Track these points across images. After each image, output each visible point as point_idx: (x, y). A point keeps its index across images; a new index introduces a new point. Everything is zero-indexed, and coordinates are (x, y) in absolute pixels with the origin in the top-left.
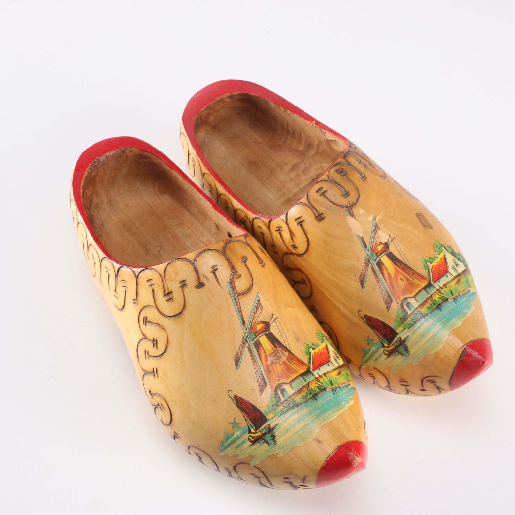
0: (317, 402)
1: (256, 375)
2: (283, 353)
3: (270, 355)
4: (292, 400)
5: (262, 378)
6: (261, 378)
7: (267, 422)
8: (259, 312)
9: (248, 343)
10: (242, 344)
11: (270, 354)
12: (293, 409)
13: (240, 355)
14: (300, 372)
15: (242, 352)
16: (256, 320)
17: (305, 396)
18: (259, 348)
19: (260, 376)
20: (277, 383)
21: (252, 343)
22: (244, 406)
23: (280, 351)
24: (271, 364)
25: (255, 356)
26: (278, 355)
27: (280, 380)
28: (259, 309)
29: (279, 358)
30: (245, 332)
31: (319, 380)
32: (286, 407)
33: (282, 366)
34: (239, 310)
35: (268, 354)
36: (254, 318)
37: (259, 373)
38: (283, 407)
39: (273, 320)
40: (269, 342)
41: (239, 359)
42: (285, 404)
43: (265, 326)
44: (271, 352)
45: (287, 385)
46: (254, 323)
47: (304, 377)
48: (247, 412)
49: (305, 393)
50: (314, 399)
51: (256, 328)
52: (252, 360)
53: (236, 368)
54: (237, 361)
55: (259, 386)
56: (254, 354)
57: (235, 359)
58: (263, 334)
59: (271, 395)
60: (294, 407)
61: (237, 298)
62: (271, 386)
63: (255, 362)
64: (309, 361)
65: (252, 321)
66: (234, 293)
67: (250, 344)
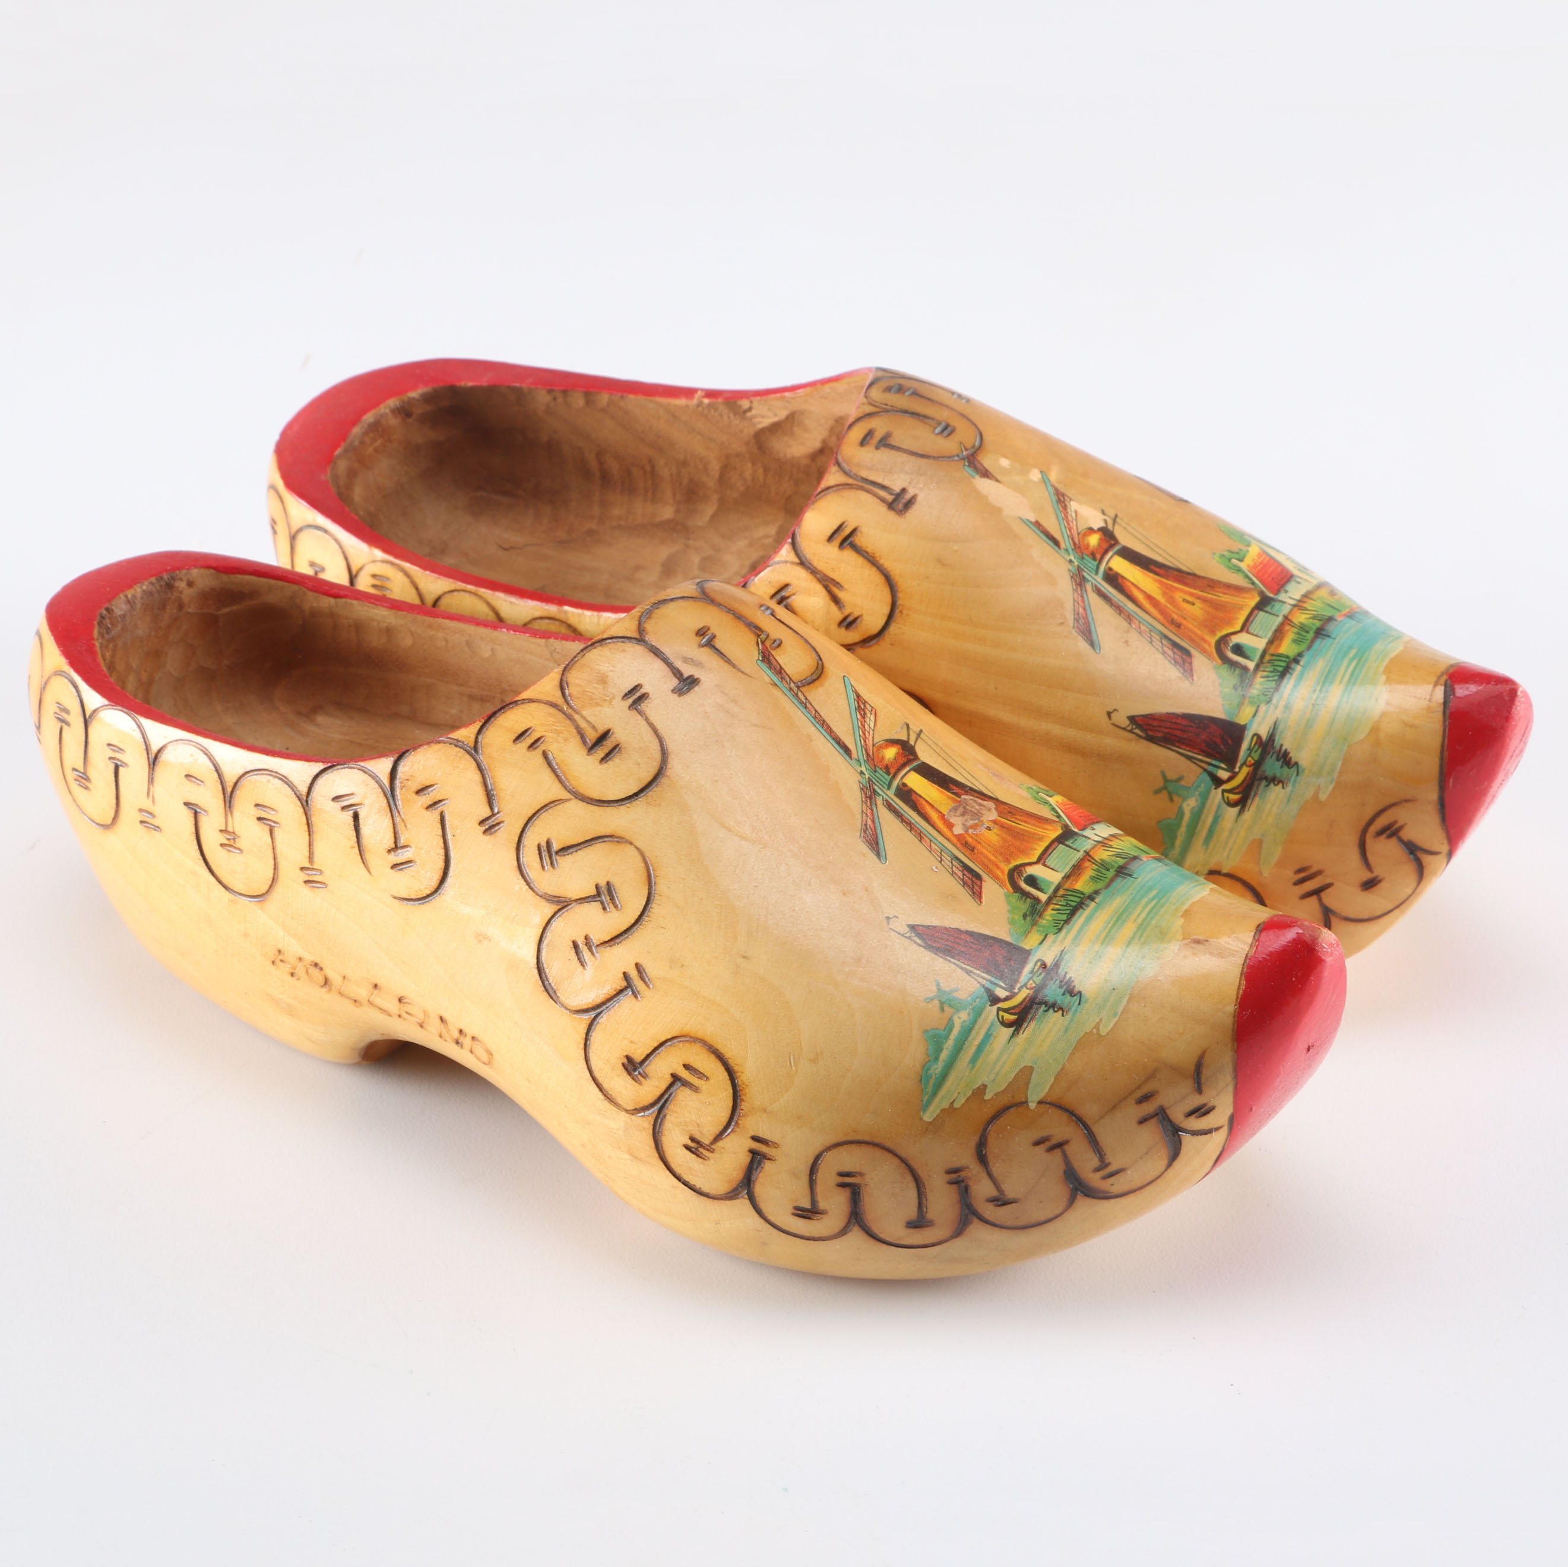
1: (940, 862)
2: (980, 805)
3: (952, 812)
4: (1070, 893)
5: (962, 867)
6: (958, 867)
7: (1030, 957)
8: (870, 720)
9: (880, 795)
10: (866, 801)
11: (950, 811)
13: (875, 827)
14: (1049, 835)
15: (877, 820)
16: (873, 738)
17: (1097, 877)
18: (914, 803)
19: (952, 863)
20: (1006, 868)
21: (891, 794)
22: (947, 941)
23: (972, 802)
24: (966, 832)
25: (913, 821)
26: (971, 811)
27: (1012, 861)
28: (868, 714)
29: (977, 815)
30: (859, 771)
32: (1062, 911)
33: (995, 831)
34: (820, 722)
35: (945, 811)
36: (864, 734)
37: (947, 857)
38: (1054, 913)
39: (913, 735)
40: (933, 785)
41: (877, 837)
42: (1057, 905)
43: (903, 750)
44: (949, 807)
45: (1036, 866)
46: (872, 745)
47: (1068, 843)
48: (964, 954)
49: (1094, 872)
51: (883, 758)
52: (910, 831)
53: (880, 859)
54: (874, 843)
55: (963, 886)
56: (908, 817)
57: (867, 840)
58: (907, 769)
59: (1007, 896)
60: (1083, 904)
61: (799, 694)
62: (995, 877)
63: (922, 835)
64: (1055, 814)
65: (865, 742)
66: (787, 683)
67: (885, 797)
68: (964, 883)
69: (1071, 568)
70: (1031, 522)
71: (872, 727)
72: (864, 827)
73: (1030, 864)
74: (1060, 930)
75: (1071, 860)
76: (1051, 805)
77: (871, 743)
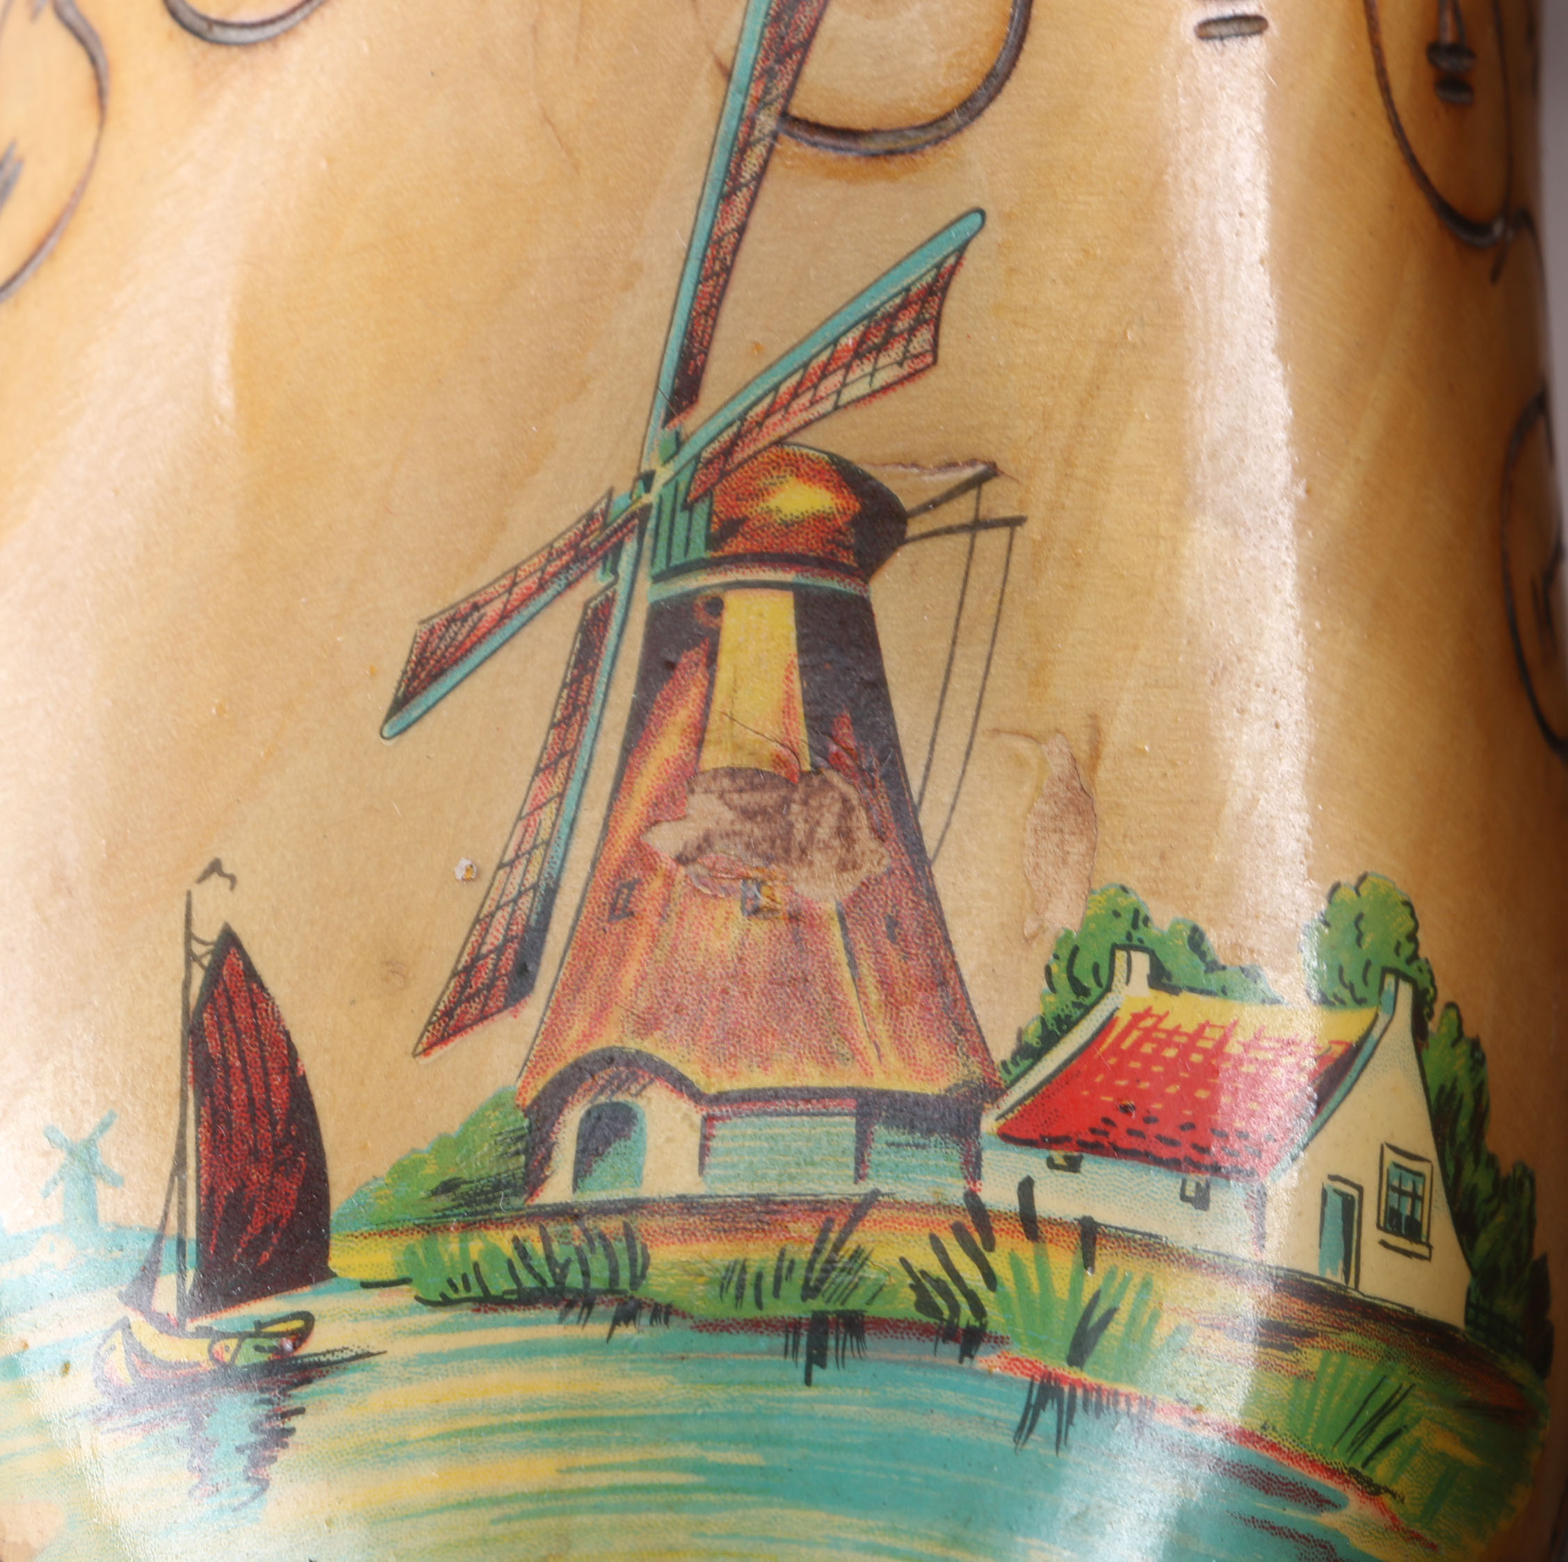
0: (808, 1381)
1: (501, 866)
2: (845, 834)
3: (726, 783)
4: (619, 1246)
5: (526, 928)
6: (521, 916)
7: (307, 1290)
8: (872, 375)
9: (614, 571)
10: (561, 553)
11: (732, 773)
12: (572, 1316)
13: (489, 632)
14: (877, 1070)
15: (516, 621)
16: (808, 424)
17: (750, 1278)
18: (671, 666)
19: (520, 894)
20: (613, 1036)
21: (647, 593)
22: (242, 1059)
23: (837, 807)
24: (681, 860)
25: (594, 710)
26: (791, 825)
27: (658, 1034)
28: (896, 351)
29: (787, 851)
30: (645, 467)
31: (990, 1246)
32: (530, 1268)
33: (760, 929)
34: (714, 258)
35: (714, 757)
36: (795, 395)
37: (534, 869)
38: (508, 1249)
39: (961, 511)
40: (796, 675)
41: (456, 661)
42: (546, 1239)
43: (855, 522)
44: (744, 761)
45: (686, 1105)
46: (774, 436)
47: (881, 1133)
48: (228, 1123)
49: (772, 1263)
50: (803, 1341)
51: (760, 494)
52: (553, 725)
53: (386, 720)
54: (432, 667)
55: (455, 974)
56: (600, 689)
57: (427, 643)
58: (790, 577)
59: (497, 1103)
60: (589, 1305)
61: (760, 150)
62: (551, 1031)
63: (565, 762)
64: (1032, 1038)
65: (768, 414)
66: (767, 91)
67: (622, 588)
68: (467, 970)
71: (848, 395)
72: (464, 607)
73: (680, 1084)
74: (445, 1302)
75: (792, 1178)
76: (1087, 1010)
77: (782, 431)
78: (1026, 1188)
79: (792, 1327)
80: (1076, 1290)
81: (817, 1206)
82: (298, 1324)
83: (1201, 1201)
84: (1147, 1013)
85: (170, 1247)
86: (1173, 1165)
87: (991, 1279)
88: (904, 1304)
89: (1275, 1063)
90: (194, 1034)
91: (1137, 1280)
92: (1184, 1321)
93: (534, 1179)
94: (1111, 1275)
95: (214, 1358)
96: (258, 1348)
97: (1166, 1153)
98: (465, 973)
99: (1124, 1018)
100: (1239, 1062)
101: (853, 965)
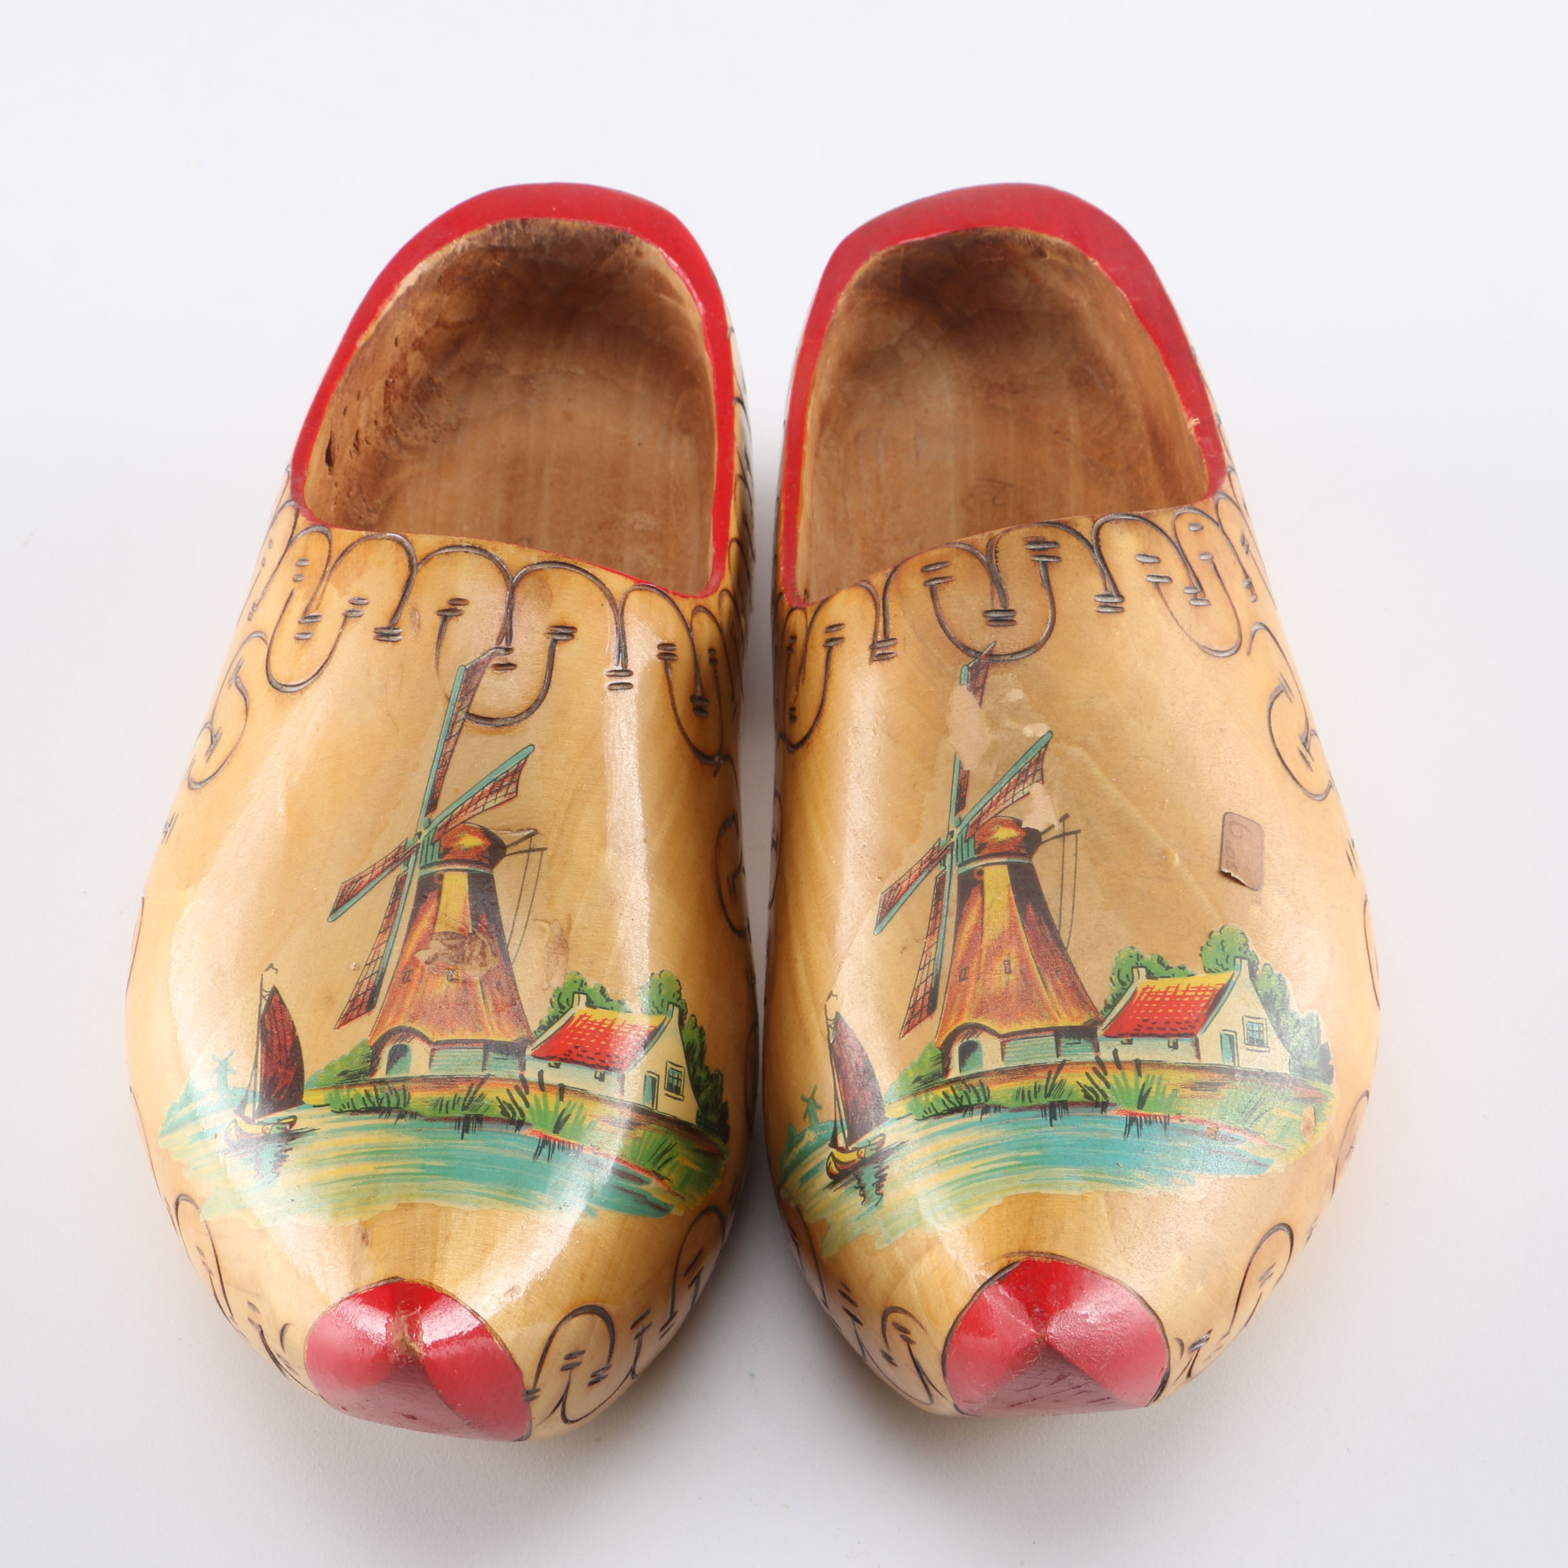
0: (462, 1138)
1: (366, 965)
2: (483, 954)
3: (443, 937)
4: (401, 1093)
5: (374, 986)
6: (372, 982)
7: (295, 1108)
8: (495, 800)
9: (407, 866)
10: (390, 860)
11: (445, 933)
12: (383, 1116)
13: (365, 886)
14: (491, 1033)
15: (374, 883)
16: (474, 816)
17: (444, 1103)
18: (426, 897)
19: (373, 974)
20: (401, 1022)
21: (418, 873)
22: (277, 1030)
23: (481, 945)
24: (427, 963)
25: (399, 912)
26: (465, 951)
27: (417, 1021)
28: (503, 792)
29: (463, 960)
30: (418, 831)
31: (527, 1093)
32: (370, 1101)
33: (453, 986)
34: (443, 761)
35: (439, 928)
36: (469, 806)
37: (377, 966)
38: (363, 1094)
39: (525, 845)
40: (467, 901)
41: (353, 896)
42: (376, 1090)
43: (489, 849)
44: (450, 930)
45: (425, 1045)
46: (462, 820)
47: (492, 1055)
48: (272, 1052)
49: (452, 1099)
50: (461, 1124)
51: (456, 840)
52: (386, 917)
53: (331, 915)
54: (345, 898)
55: (350, 1001)
56: (401, 905)
57: (344, 890)
58: (466, 867)
59: (362, 1044)
60: (389, 1112)
61: (459, 724)
62: (380, 1021)
63: (389, 930)
64: (545, 1023)
65: (460, 812)
66: (462, 705)
67: (410, 871)
68: (354, 1000)
69: (943, 839)
70: (961, 768)
71: (487, 807)
72: (357, 878)
73: (424, 1038)
74: (341, 1112)
75: (460, 1070)
76: (564, 1014)
77: (465, 818)
78: (541, 1074)
79: (458, 1120)
80: (557, 1108)
81: (468, 1079)
82: (292, 1120)
83: (602, 1078)
84: (585, 1015)
85: (251, 1094)
86: (592, 1066)
87: (527, 1104)
88: (497, 1112)
89: (629, 1033)
90: (262, 1022)
91: (578, 1105)
92: (595, 1119)
93: (373, 1070)
94: (569, 1103)
95: (263, 1131)
96: (278, 1128)
97: (590, 1062)
98: (353, 1001)
99: (577, 1017)
100: (617, 1032)
101: (484, 998)
